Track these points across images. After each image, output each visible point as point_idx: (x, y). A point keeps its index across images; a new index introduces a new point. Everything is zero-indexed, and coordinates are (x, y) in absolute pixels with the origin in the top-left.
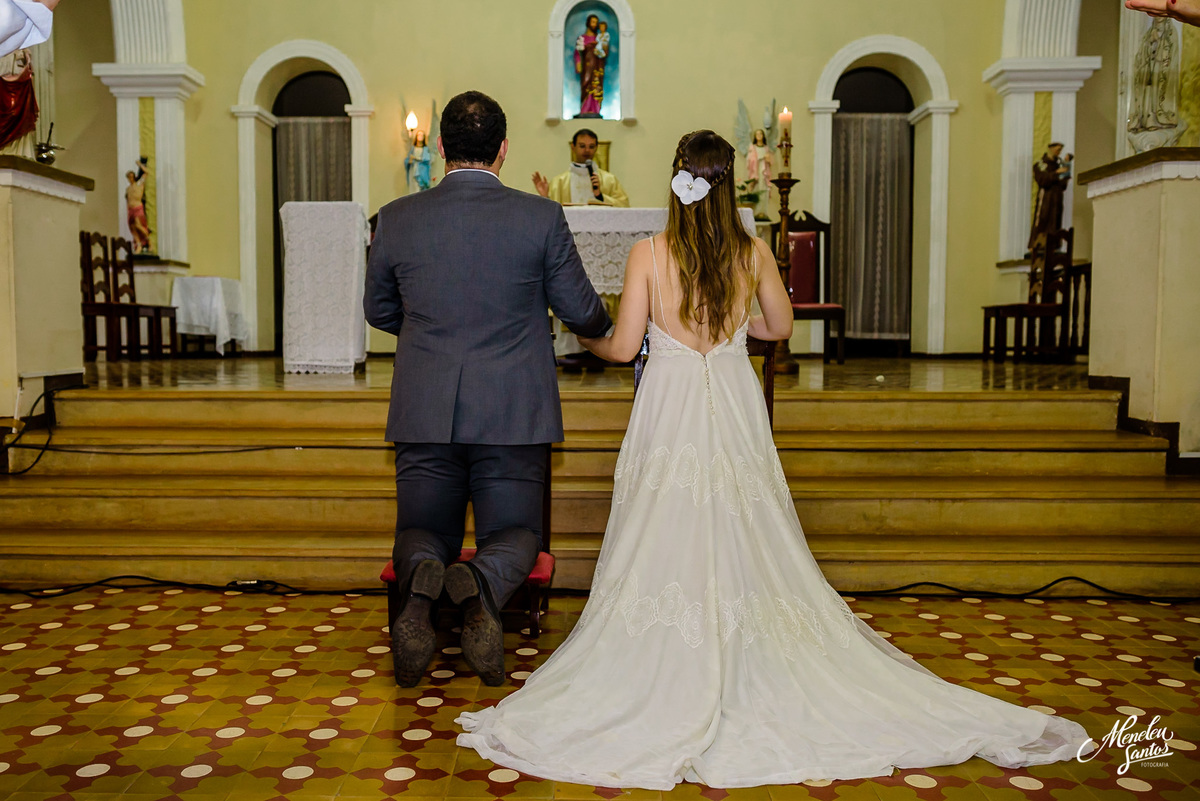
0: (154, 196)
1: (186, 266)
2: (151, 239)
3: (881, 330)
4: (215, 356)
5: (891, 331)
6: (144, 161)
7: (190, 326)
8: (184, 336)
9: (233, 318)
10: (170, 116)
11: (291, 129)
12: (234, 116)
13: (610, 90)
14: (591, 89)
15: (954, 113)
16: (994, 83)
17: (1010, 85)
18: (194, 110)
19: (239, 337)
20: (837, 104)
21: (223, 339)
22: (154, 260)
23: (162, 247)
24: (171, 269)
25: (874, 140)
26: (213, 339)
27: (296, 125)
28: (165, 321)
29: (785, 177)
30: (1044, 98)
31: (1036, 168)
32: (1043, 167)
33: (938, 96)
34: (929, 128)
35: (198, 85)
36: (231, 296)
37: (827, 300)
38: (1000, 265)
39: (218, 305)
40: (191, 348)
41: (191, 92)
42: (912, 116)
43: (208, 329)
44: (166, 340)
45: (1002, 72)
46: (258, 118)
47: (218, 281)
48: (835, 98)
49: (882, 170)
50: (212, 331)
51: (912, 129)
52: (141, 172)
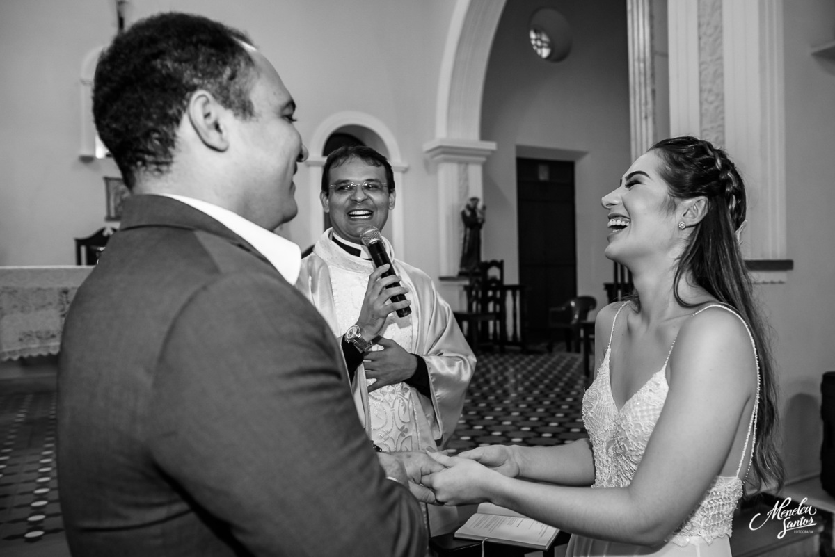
16: (432, 153)
17: (443, 156)
30: (464, 166)
31: (463, 214)
33: (394, 159)
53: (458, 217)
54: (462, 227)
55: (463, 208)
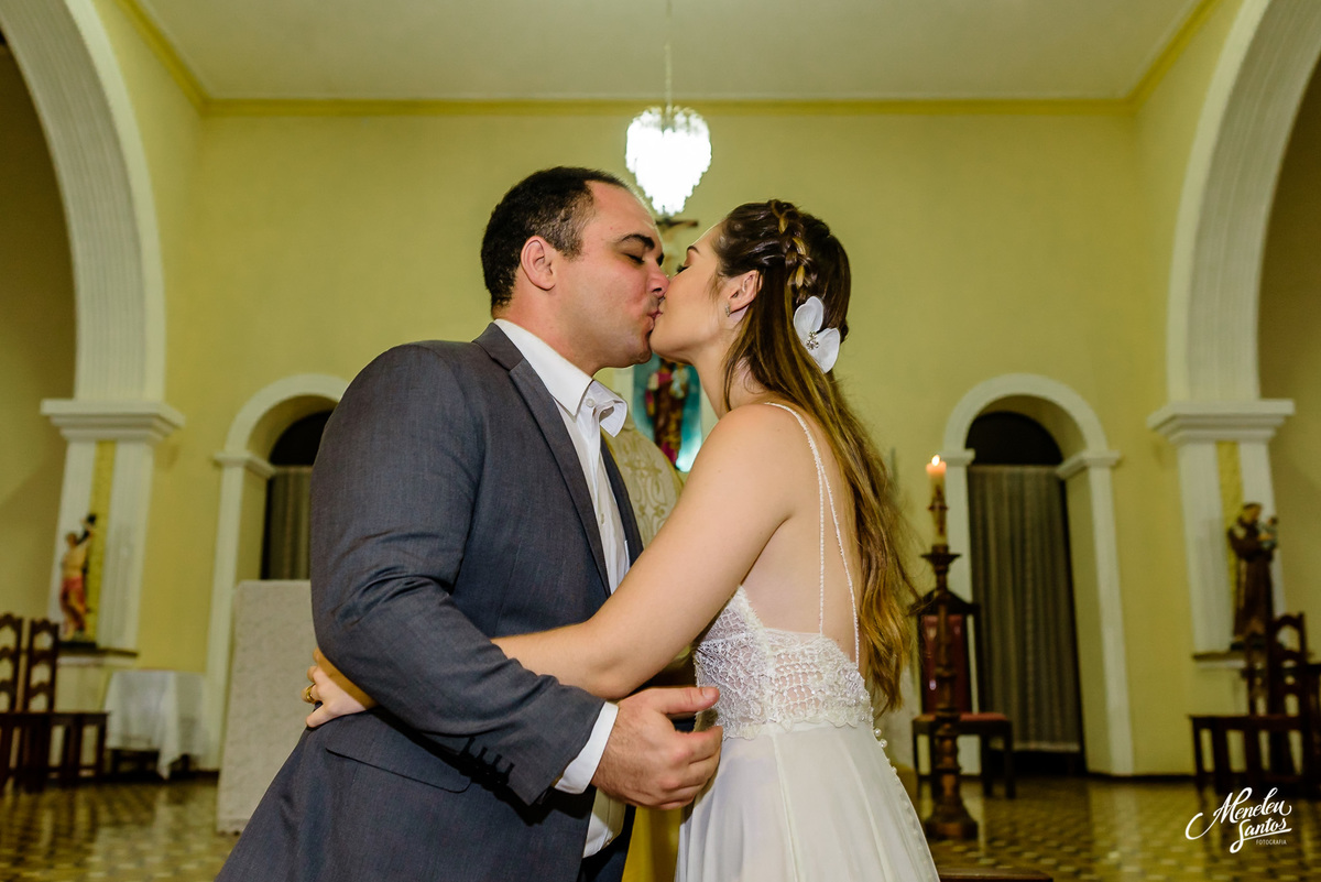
0: (101, 564)
1: (132, 655)
2: (89, 620)
3: (1039, 738)
4: (156, 780)
5: (1053, 739)
6: (92, 519)
7: (126, 738)
8: (117, 753)
9: (188, 724)
10: (135, 464)
11: (291, 481)
12: (218, 465)
13: (689, 436)
14: (667, 434)
15: (1116, 466)
16: (1164, 430)
17: (1182, 433)
18: (168, 457)
19: (196, 751)
20: (970, 455)
21: (170, 753)
22: (88, 648)
23: (101, 630)
24: (111, 660)
25: (1018, 499)
26: (153, 756)
27: (298, 477)
28: (90, 733)
29: (941, 551)
30: (1228, 448)
31: (1231, 535)
32: (1241, 533)
33: (1094, 445)
34: (1086, 484)
35: (174, 426)
36: (188, 694)
37: (983, 708)
38: (1199, 657)
39: (167, 707)
40: (125, 767)
41: (166, 435)
42: (1062, 470)
43: (149, 741)
44: (88, 757)
45: (1173, 418)
46: (250, 468)
47: (171, 678)
48: (968, 445)
49: (1028, 535)
50: (155, 745)
51: (1062, 486)
52: (87, 535)
53: (1221, 544)
54: (1232, 559)
55: (1232, 523)
